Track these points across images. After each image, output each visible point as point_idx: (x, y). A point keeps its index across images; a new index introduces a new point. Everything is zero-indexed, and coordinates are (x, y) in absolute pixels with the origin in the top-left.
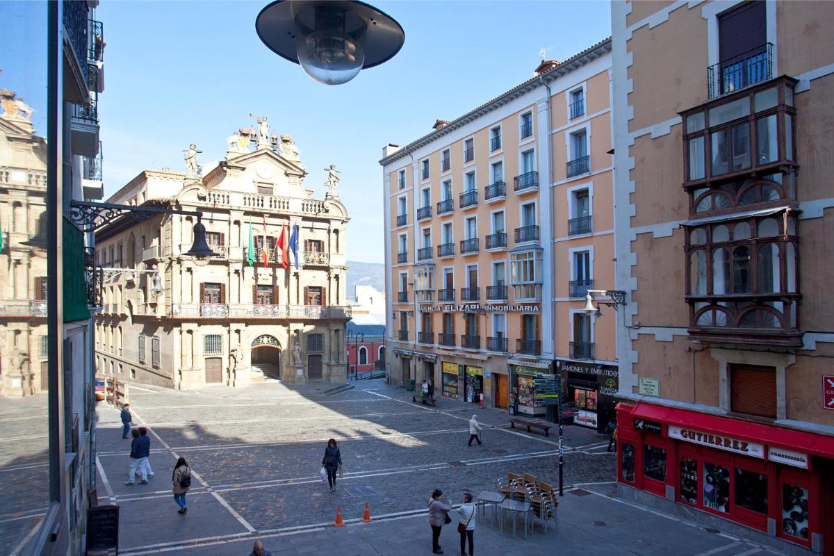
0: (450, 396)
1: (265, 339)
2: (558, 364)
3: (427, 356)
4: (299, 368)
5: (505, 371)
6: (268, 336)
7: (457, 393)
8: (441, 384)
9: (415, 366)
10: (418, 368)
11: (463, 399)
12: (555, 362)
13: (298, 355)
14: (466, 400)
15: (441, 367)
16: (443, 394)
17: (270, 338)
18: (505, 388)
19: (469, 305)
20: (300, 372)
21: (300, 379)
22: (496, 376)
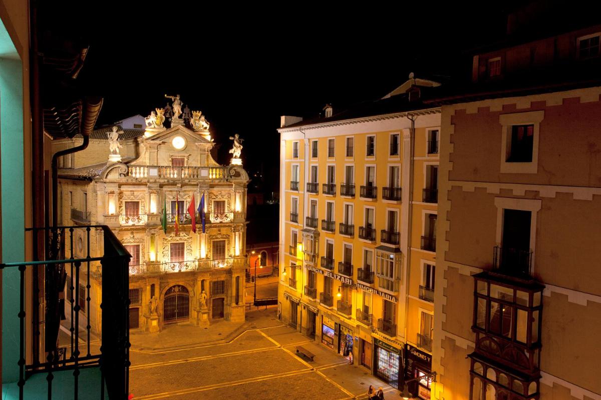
0: (327, 345)
1: (177, 289)
2: (408, 348)
3: (311, 307)
4: (205, 313)
5: (369, 340)
6: (179, 286)
7: (333, 344)
8: (321, 333)
9: (301, 312)
10: (303, 314)
11: (337, 351)
12: (406, 345)
13: (204, 301)
14: (339, 352)
15: (321, 320)
16: (322, 342)
17: (180, 288)
18: (369, 353)
19: (345, 278)
20: (205, 316)
21: (205, 322)
22: (363, 342)
